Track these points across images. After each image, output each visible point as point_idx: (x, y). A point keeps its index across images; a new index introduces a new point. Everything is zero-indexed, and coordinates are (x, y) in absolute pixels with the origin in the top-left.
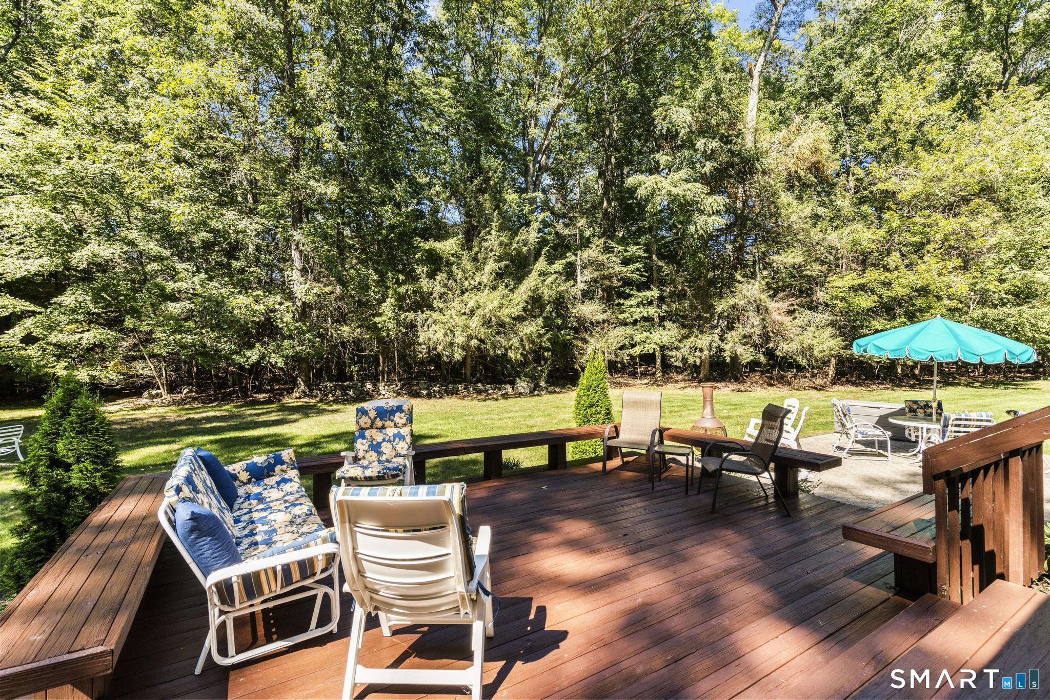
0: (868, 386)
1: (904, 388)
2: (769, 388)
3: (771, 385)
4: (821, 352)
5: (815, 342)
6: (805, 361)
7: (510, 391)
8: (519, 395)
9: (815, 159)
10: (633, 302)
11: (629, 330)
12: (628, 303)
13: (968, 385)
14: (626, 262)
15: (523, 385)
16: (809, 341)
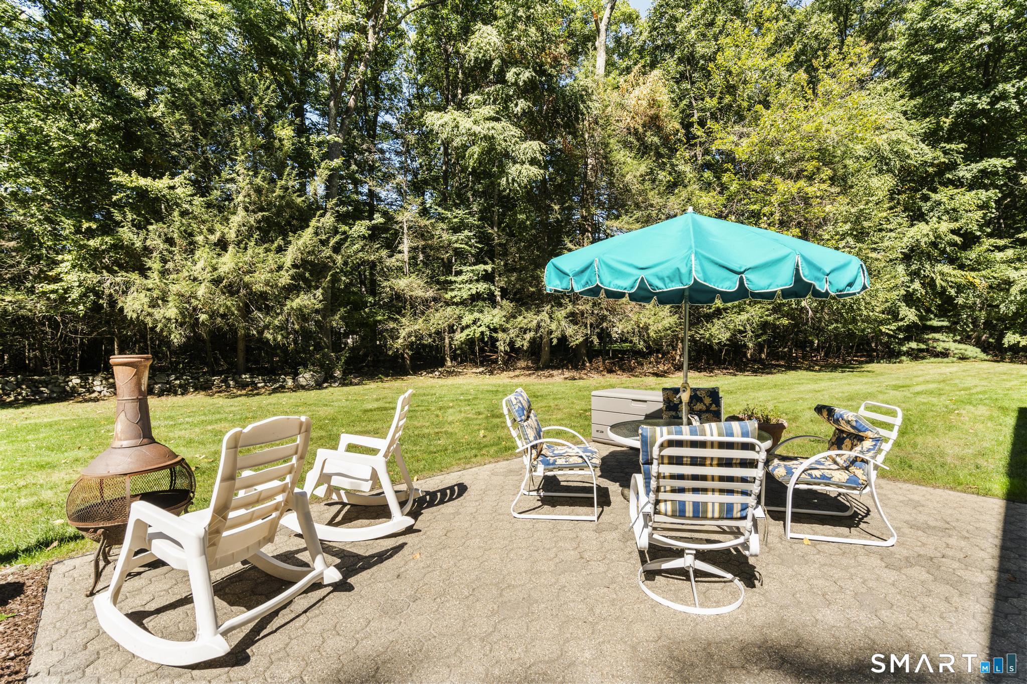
0: (711, 372)
1: (746, 373)
2: (609, 375)
3: (610, 371)
4: (656, 332)
5: (651, 322)
6: (642, 343)
7: (290, 383)
8: (298, 387)
9: (652, 112)
10: (463, 277)
11: (458, 311)
12: (459, 279)
13: (809, 369)
14: (456, 230)
15: (305, 377)
16: (646, 320)
